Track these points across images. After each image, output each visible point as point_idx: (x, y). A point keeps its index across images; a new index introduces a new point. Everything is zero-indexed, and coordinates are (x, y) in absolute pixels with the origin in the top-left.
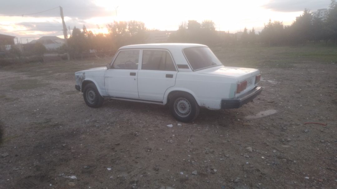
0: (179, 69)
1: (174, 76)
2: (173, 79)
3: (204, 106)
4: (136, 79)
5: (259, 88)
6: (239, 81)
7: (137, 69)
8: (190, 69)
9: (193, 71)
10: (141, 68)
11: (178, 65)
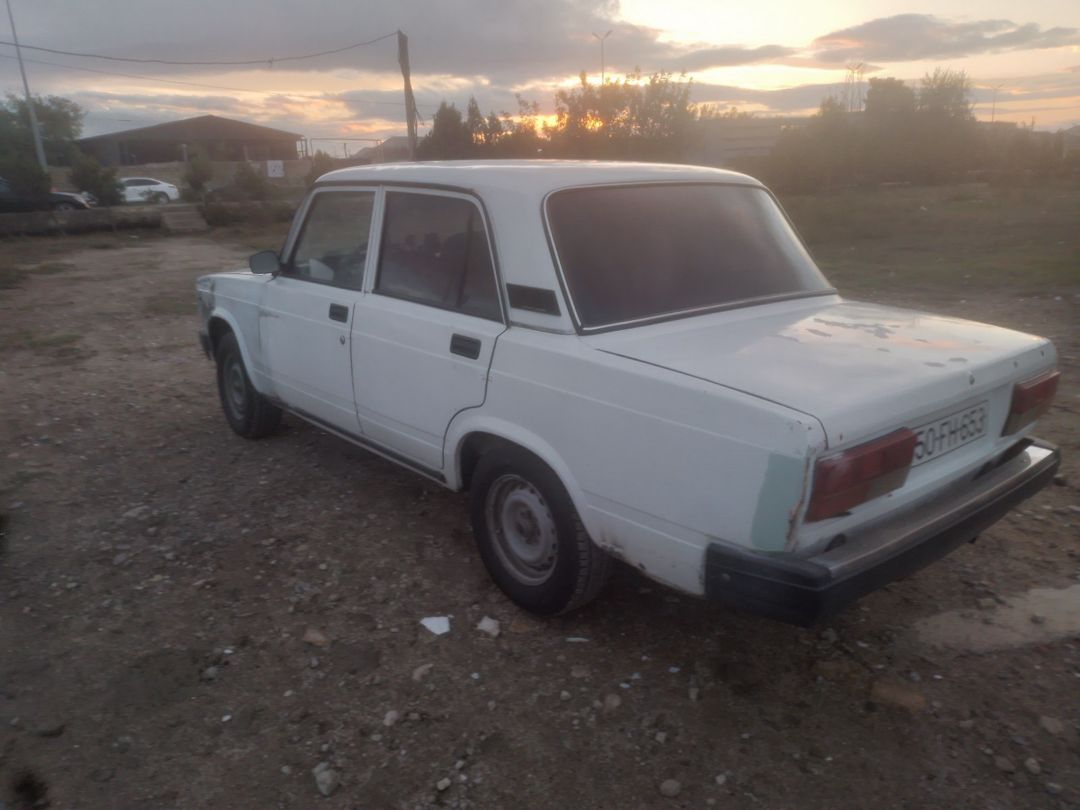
0: (516, 315)
1: (485, 351)
2: (478, 366)
3: (617, 550)
4: (347, 341)
5: (1037, 454)
6: (834, 442)
7: (359, 290)
8: (564, 321)
9: (580, 332)
10: (372, 287)
11: (513, 289)
